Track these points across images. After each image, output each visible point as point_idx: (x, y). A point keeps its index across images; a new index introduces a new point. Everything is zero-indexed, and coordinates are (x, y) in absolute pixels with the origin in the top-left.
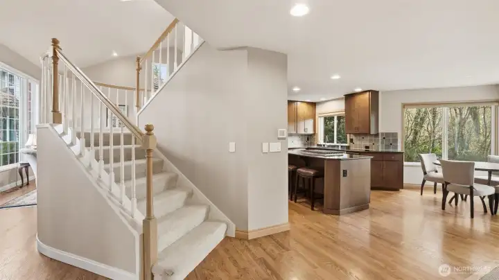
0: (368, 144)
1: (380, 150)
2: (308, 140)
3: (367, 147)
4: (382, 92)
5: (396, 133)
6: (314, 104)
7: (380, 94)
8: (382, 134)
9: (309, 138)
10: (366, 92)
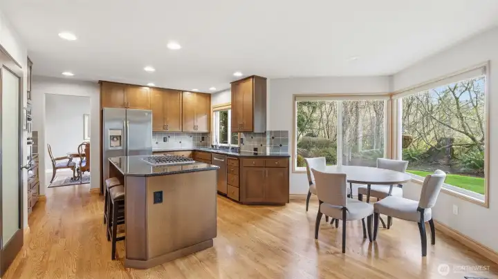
0: (256, 145)
1: (268, 153)
2: (203, 139)
3: (256, 149)
4: (271, 80)
5: (287, 132)
6: (208, 96)
7: (268, 81)
8: (271, 132)
9: (205, 137)
10: (249, 78)
